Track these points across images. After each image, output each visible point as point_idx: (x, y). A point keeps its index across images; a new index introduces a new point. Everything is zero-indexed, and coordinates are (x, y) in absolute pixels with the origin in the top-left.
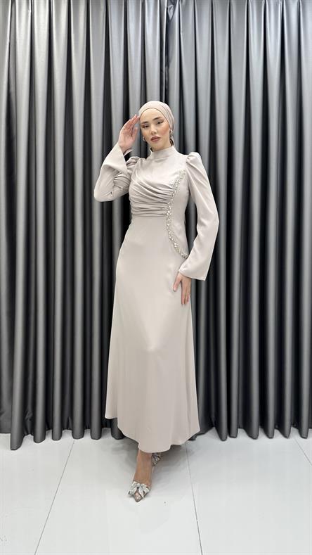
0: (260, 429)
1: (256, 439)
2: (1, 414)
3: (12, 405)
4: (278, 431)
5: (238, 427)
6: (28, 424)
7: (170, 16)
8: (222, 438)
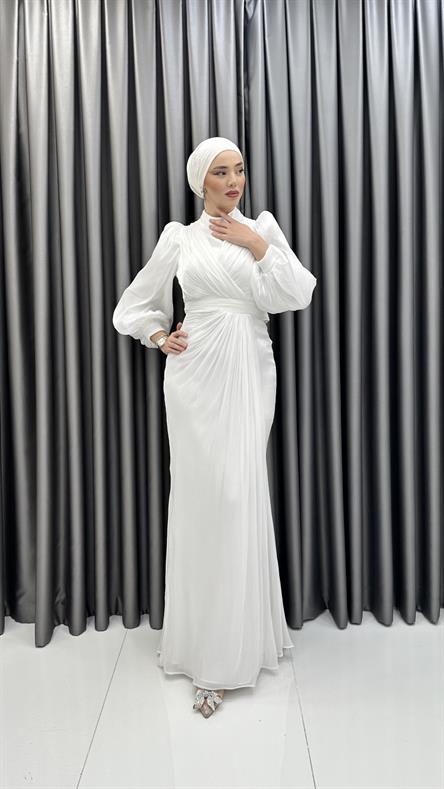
0: (394, 611)
1: (388, 625)
2: (21, 596)
3: (36, 583)
4: (421, 614)
5: (363, 609)
6: (60, 609)
7: (250, 13)
8: (340, 626)
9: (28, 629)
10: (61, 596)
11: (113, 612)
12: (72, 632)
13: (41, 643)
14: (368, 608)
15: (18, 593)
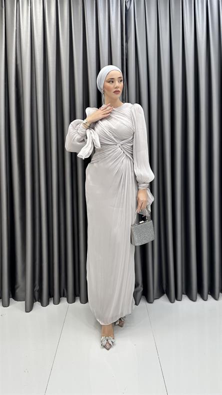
0: (197, 294)
1: (195, 301)
3: (26, 281)
4: (210, 296)
5: (182, 294)
6: (37, 294)
7: (128, 7)
8: (171, 301)
9: (21, 304)
10: (37, 288)
11: (62, 296)
12: (42, 305)
13: (28, 310)
14: (184, 293)
15: (16, 286)
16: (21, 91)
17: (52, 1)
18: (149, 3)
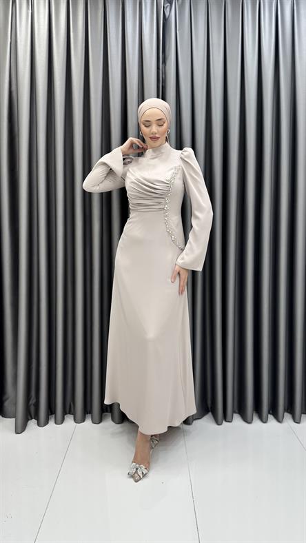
0: (254, 413)
1: (250, 423)
2: (6, 400)
3: (17, 391)
4: (272, 416)
5: (234, 412)
6: (32, 409)
7: (167, 14)
8: (218, 423)
9: (10, 422)
10: (33, 401)
11: (68, 412)
12: (39, 425)
13: (19, 430)
14: (237, 411)
15: (4, 398)
16: (16, 129)
17: (62, 1)
18: (196, 5)
